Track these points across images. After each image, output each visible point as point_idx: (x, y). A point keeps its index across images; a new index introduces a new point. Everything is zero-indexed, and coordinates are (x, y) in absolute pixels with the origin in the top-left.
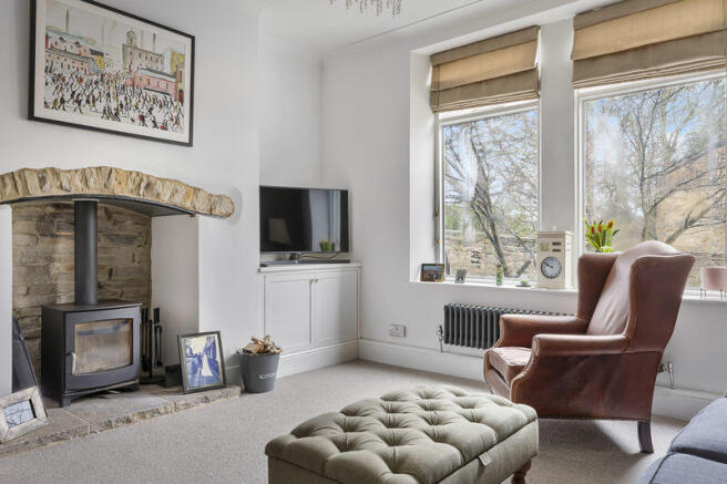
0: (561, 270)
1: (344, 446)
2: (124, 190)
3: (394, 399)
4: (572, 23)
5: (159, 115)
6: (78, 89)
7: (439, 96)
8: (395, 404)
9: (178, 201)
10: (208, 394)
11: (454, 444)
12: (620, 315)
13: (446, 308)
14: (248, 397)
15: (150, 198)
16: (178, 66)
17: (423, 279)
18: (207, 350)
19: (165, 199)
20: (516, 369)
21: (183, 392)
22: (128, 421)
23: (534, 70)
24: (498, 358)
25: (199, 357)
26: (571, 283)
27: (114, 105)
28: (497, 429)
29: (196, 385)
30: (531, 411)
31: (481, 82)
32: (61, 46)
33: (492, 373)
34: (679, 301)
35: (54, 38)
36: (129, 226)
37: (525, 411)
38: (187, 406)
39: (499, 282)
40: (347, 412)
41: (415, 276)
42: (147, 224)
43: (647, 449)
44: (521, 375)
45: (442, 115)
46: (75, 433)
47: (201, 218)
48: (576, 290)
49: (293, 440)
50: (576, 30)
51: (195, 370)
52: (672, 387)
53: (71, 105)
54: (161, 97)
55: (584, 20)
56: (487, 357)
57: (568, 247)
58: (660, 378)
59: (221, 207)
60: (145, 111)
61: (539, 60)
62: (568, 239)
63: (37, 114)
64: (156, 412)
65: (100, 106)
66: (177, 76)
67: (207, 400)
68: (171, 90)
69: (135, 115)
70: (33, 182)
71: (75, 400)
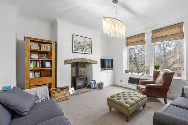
0: (149, 72)
1: (118, 100)
2: (83, 61)
3: (124, 93)
4: (151, 32)
5: (88, 50)
6: (78, 48)
7: (128, 44)
8: (124, 94)
9: (90, 62)
10: (94, 89)
11: (134, 100)
12: (161, 81)
13: (129, 78)
14: (100, 90)
15: (86, 62)
16: (90, 43)
17: (125, 73)
18: (94, 83)
19: (88, 62)
20: (143, 89)
21: (91, 89)
22: (84, 92)
23: (145, 40)
24: (139, 87)
25: (93, 84)
26: (151, 74)
27: (82, 49)
28: (141, 99)
29: (92, 88)
30: (146, 96)
31: (135, 42)
32: (76, 42)
33: (138, 89)
34: (172, 79)
35: (75, 41)
36: (83, 65)
37: (145, 96)
38: (92, 91)
39: (138, 74)
40: (117, 94)
41: (124, 72)
42: (85, 65)
43: (166, 103)
44: (144, 90)
45: (128, 47)
46: (78, 94)
47: (93, 64)
48: (152, 76)
49: (111, 98)
50: (152, 33)
51: (92, 86)
52: (171, 93)
53: (77, 50)
54: (88, 48)
55: (153, 32)
56: (137, 86)
57: (151, 69)
58: (168, 91)
59: (95, 62)
60: (86, 50)
61: (145, 38)
62: (151, 67)
63: (74, 52)
64: (88, 91)
65: (80, 50)
66: (90, 45)
67: (94, 90)
68: (89, 47)
69: (85, 51)
70: (73, 60)
71: (77, 89)
